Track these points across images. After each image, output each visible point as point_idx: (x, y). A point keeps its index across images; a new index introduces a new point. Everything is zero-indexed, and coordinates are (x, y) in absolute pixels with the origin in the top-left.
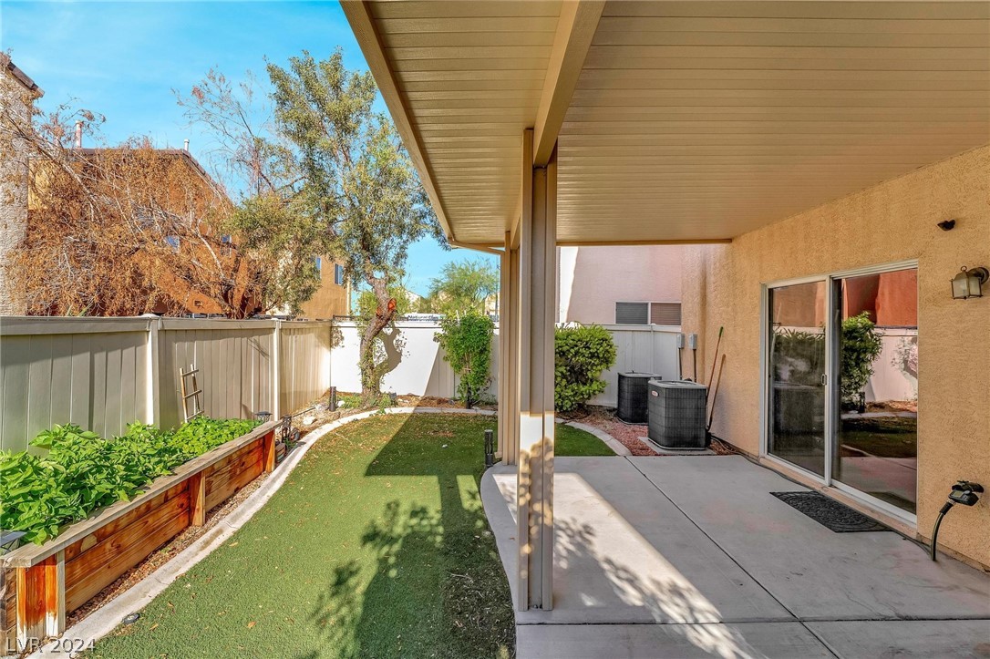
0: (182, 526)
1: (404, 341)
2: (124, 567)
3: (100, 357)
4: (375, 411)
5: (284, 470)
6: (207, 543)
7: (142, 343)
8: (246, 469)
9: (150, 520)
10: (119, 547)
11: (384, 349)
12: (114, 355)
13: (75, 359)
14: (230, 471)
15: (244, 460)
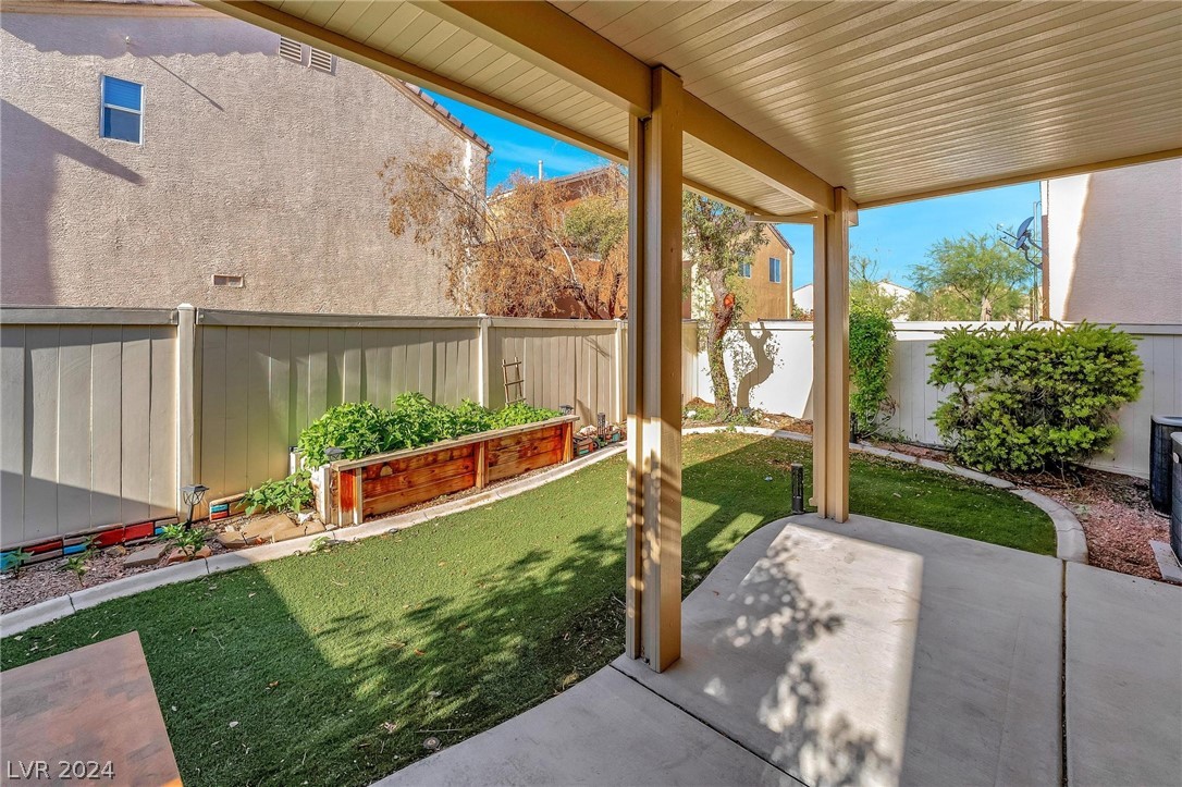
0: (467, 485)
1: (776, 346)
2: (413, 498)
3: (440, 346)
4: (724, 428)
5: (579, 464)
6: (473, 501)
7: (475, 337)
8: (539, 454)
9: (437, 471)
10: (410, 482)
11: (753, 356)
12: (452, 345)
13: (422, 346)
14: (519, 451)
15: (536, 444)
